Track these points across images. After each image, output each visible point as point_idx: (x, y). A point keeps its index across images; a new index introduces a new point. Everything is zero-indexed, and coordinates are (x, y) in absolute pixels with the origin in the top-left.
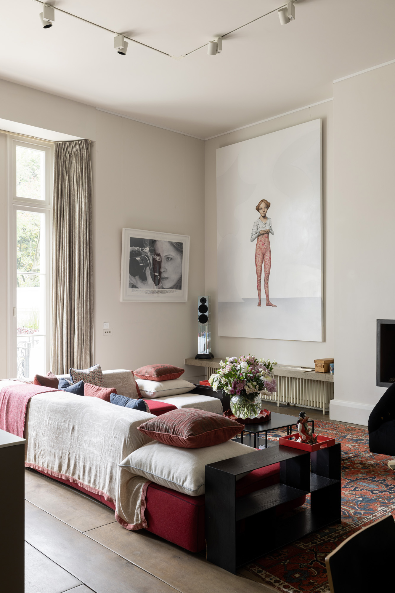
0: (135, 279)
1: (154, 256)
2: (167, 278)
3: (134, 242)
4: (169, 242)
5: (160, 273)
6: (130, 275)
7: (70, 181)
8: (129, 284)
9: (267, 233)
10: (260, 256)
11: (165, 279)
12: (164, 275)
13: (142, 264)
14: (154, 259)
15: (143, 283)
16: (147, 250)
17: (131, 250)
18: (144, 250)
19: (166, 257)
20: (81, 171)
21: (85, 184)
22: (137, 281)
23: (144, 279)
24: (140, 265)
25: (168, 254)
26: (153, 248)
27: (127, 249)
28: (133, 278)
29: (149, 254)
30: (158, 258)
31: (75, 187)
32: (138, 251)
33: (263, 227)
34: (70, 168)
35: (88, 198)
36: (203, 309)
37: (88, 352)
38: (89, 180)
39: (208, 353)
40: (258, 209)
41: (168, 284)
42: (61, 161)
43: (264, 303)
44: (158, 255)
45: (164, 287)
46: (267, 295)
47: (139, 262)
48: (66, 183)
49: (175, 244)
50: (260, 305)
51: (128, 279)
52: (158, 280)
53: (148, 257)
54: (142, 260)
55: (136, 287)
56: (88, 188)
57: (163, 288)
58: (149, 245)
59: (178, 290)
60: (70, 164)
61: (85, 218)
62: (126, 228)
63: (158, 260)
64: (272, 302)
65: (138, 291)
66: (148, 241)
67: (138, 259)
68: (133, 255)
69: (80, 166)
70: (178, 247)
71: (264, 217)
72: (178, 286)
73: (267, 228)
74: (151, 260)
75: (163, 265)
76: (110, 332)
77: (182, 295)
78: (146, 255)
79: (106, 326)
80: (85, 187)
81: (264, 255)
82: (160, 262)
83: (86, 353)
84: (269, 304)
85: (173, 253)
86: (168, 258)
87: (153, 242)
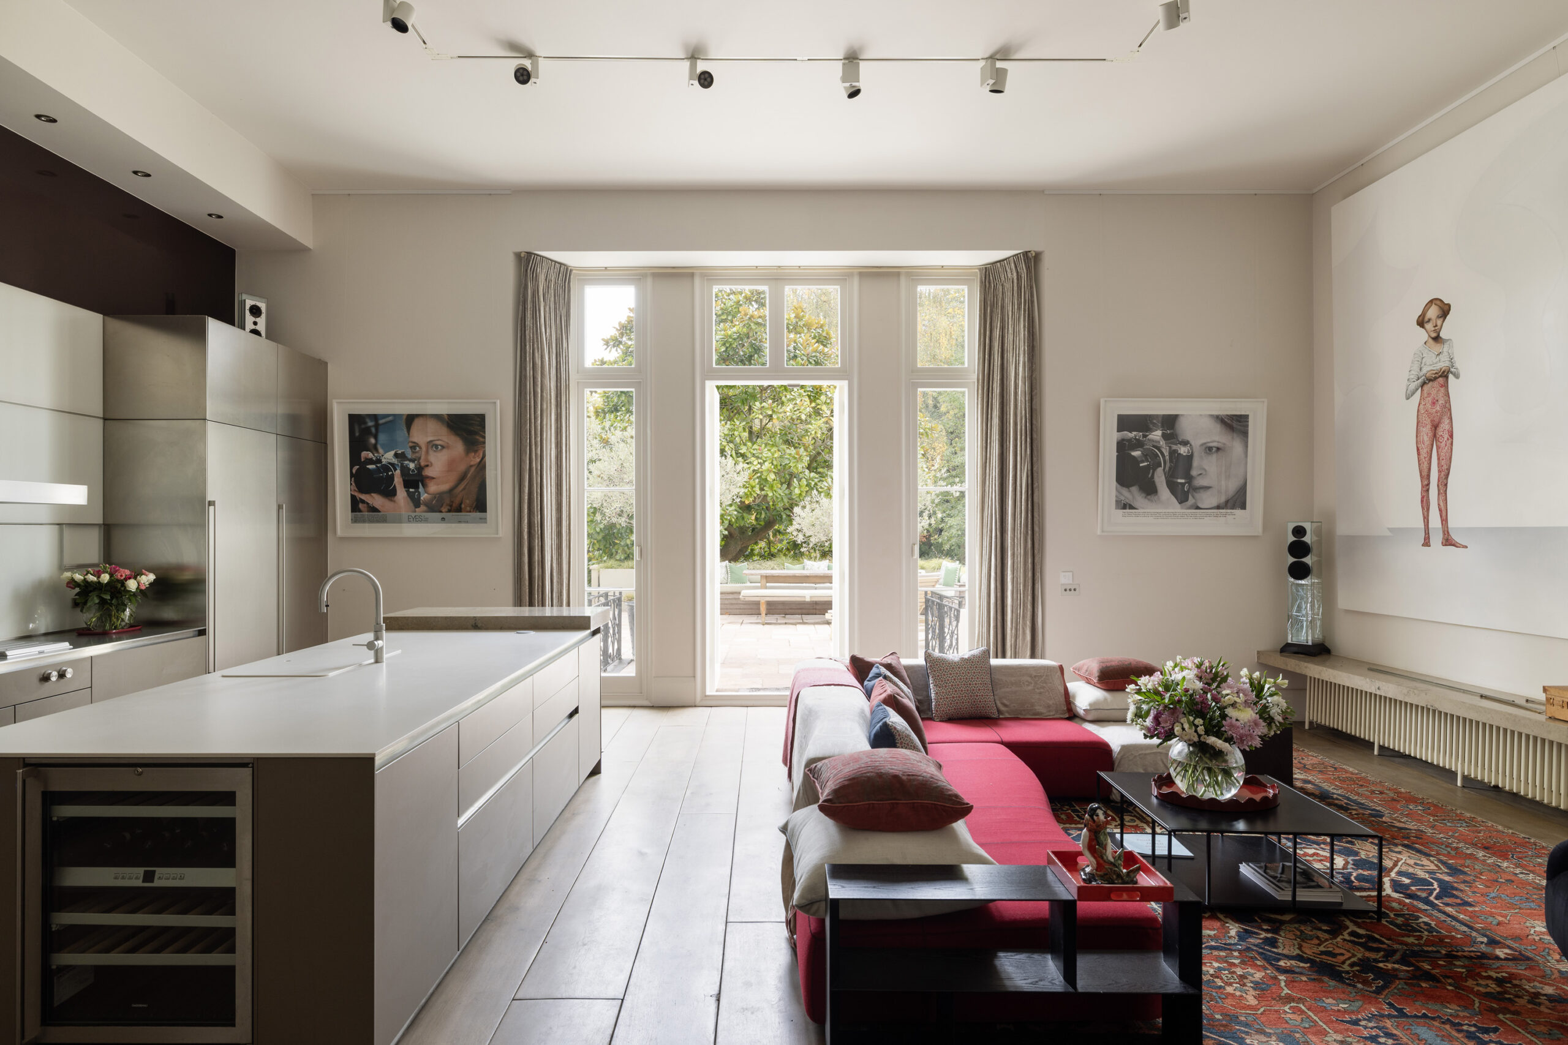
0: (1130, 491)
1: (1174, 447)
2: (1207, 488)
3: (1125, 422)
4: (1212, 416)
5: (1189, 478)
6: (1119, 486)
7: (1002, 329)
8: (1116, 501)
9: (1444, 375)
10: (1426, 430)
11: (1201, 491)
12: (1200, 482)
13: (1146, 464)
14: (1173, 453)
15: (1149, 500)
16: (1157, 435)
17: (1120, 439)
18: (1151, 437)
19: (1204, 446)
20: (1019, 308)
21: (1024, 330)
22: (1134, 494)
23: (1150, 490)
24: (1141, 465)
25: (1209, 440)
26: (1172, 431)
27: (1110, 436)
28: (1124, 491)
29: (1162, 443)
30: (1183, 450)
31: (1009, 337)
32: (1136, 439)
33: (1433, 363)
34: (1003, 307)
35: (1028, 354)
36: (1299, 548)
37: (1029, 623)
38: (1031, 321)
39: (1310, 643)
40: (1421, 323)
41: (1208, 499)
42: (990, 297)
43: (1436, 538)
44: (1185, 443)
45: (1200, 505)
46: (1444, 520)
47: (1139, 460)
48: (997, 333)
49: (1228, 419)
50: (1427, 543)
51: (1114, 493)
52: (1182, 495)
53: (1159, 448)
54: (1145, 456)
55: (1131, 507)
56: (1029, 336)
57: (1198, 508)
58: (1163, 426)
59: (1238, 512)
60: (1003, 299)
61: (1023, 389)
62: (1106, 399)
63: (1185, 454)
64: (1456, 537)
65: (1137, 516)
66: (1160, 419)
67: (1136, 453)
68: (1123, 447)
69: (1018, 300)
70: (1236, 425)
71: (1437, 339)
72: (1238, 501)
73: (1442, 364)
74: (1166, 454)
75: (1196, 463)
76: (1075, 590)
77: (1246, 521)
78: (1154, 446)
79: (1066, 579)
80: (1024, 335)
81: (1435, 427)
82: (1190, 458)
83: (1024, 624)
84: (1448, 541)
85: (1221, 438)
86: (1210, 449)
87: (1170, 422)
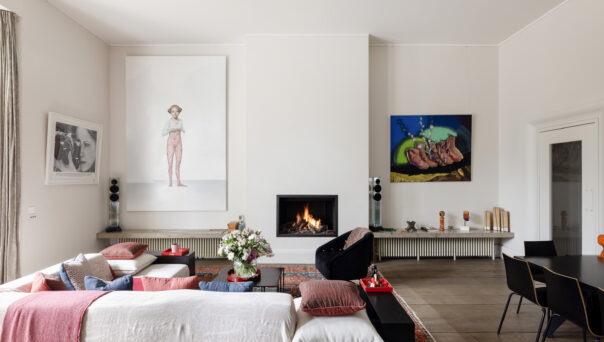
0: (59, 162)
2: (85, 162)
5: (79, 157)
8: (54, 167)
9: (179, 131)
10: (171, 149)
11: (83, 163)
12: (83, 159)
15: (65, 167)
16: (70, 135)
18: (67, 135)
19: (85, 143)
22: (60, 164)
23: (66, 162)
25: (86, 140)
26: (75, 134)
28: (57, 162)
30: (78, 144)
33: (174, 125)
36: (114, 189)
40: (170, 111)
44: (79, 141)
49: (91, 132)
50: (171, 185)
51: (53, 163)
52: (78, 164)
55: (59, 170)
57: (81, 171)
58: (72, 131)
59: (92, 173)
62: (52, 112)
64: (182, 182)
65: (61, 175)
68: (58, 139)
70: (93, 134)
71: (176, 118)
72: (92, 169)
73: (178, 127)
75: (82, 150)
76: (36, 217)
77: (94, 178)
81: (175, 147)
82: (80, 148)
84: (180, 185)
85: (89, 140)
87: (74, 129)
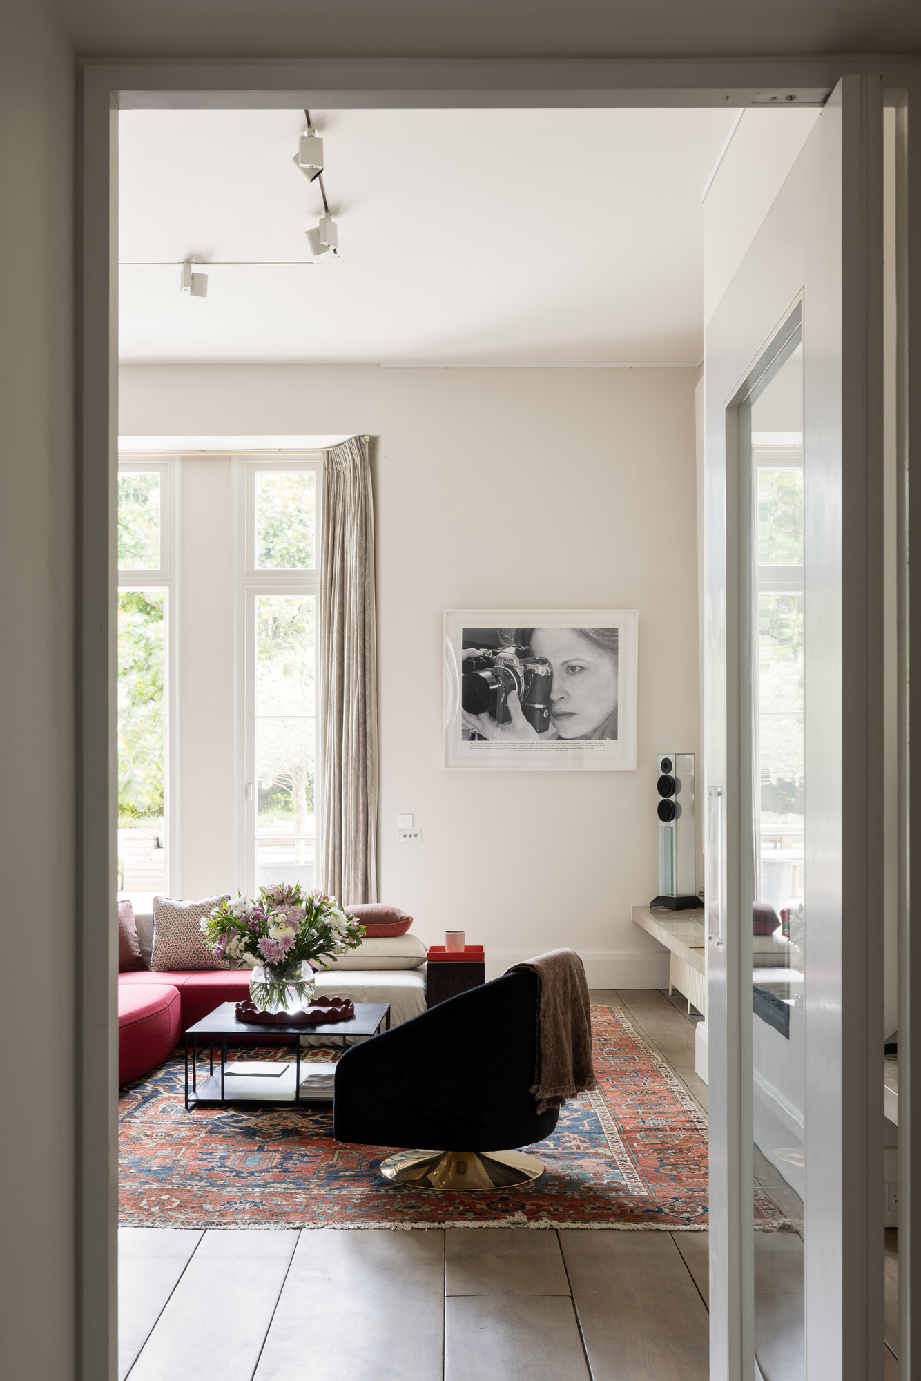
0: (479, 719)
1: (530, 666)
2: (571, 714)
3: (471, 638)
4: (574, 629)
5: (549, 703)
6: (465, 712)
8: (463, 730)
11: (564, 718)
12: (562, 707)
13: (497, 686)
14: (528, 673)
15: (502, 729)
16: (509, 652)
17: (466, 657)
18: (502, 654)
19: (566, 665)
22: (483, 723)
23: (503, 717)
24: (491, 688)
25: (571, 658)
26: (527, 648)
27: (456, 655)
28: (472, 718)
29: (516, 661)
30: (541, 670)
32: (484, 657)
41: (571, 728)
44: (543, 662)
45: (563, 736)
47: (489, 681)
49: (593, 633)
51: (460, 721)
52: (541, 722)
53: (512, 668)
54: (496, 676)
55: (481, 738)
57: (560, 738)
58: (516, 642)
59: (608, 743)
63: (543, 675)
65: (489, 747)
66: (513, 633)
67: (486, 674)
68: (470, 667)
70: (606, 640)
72: (608, 729)
74: (521, 674)
75: (556, 684)
76: (416, 836)
77: (617, 753)
78: (506, 665)
79: (404, 823)
82: (549, 679)
85: (586, 655)
86: (573, 668)
87: (524, 637)
